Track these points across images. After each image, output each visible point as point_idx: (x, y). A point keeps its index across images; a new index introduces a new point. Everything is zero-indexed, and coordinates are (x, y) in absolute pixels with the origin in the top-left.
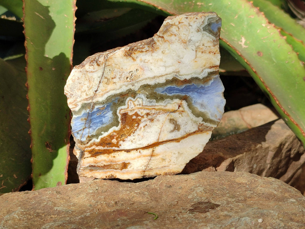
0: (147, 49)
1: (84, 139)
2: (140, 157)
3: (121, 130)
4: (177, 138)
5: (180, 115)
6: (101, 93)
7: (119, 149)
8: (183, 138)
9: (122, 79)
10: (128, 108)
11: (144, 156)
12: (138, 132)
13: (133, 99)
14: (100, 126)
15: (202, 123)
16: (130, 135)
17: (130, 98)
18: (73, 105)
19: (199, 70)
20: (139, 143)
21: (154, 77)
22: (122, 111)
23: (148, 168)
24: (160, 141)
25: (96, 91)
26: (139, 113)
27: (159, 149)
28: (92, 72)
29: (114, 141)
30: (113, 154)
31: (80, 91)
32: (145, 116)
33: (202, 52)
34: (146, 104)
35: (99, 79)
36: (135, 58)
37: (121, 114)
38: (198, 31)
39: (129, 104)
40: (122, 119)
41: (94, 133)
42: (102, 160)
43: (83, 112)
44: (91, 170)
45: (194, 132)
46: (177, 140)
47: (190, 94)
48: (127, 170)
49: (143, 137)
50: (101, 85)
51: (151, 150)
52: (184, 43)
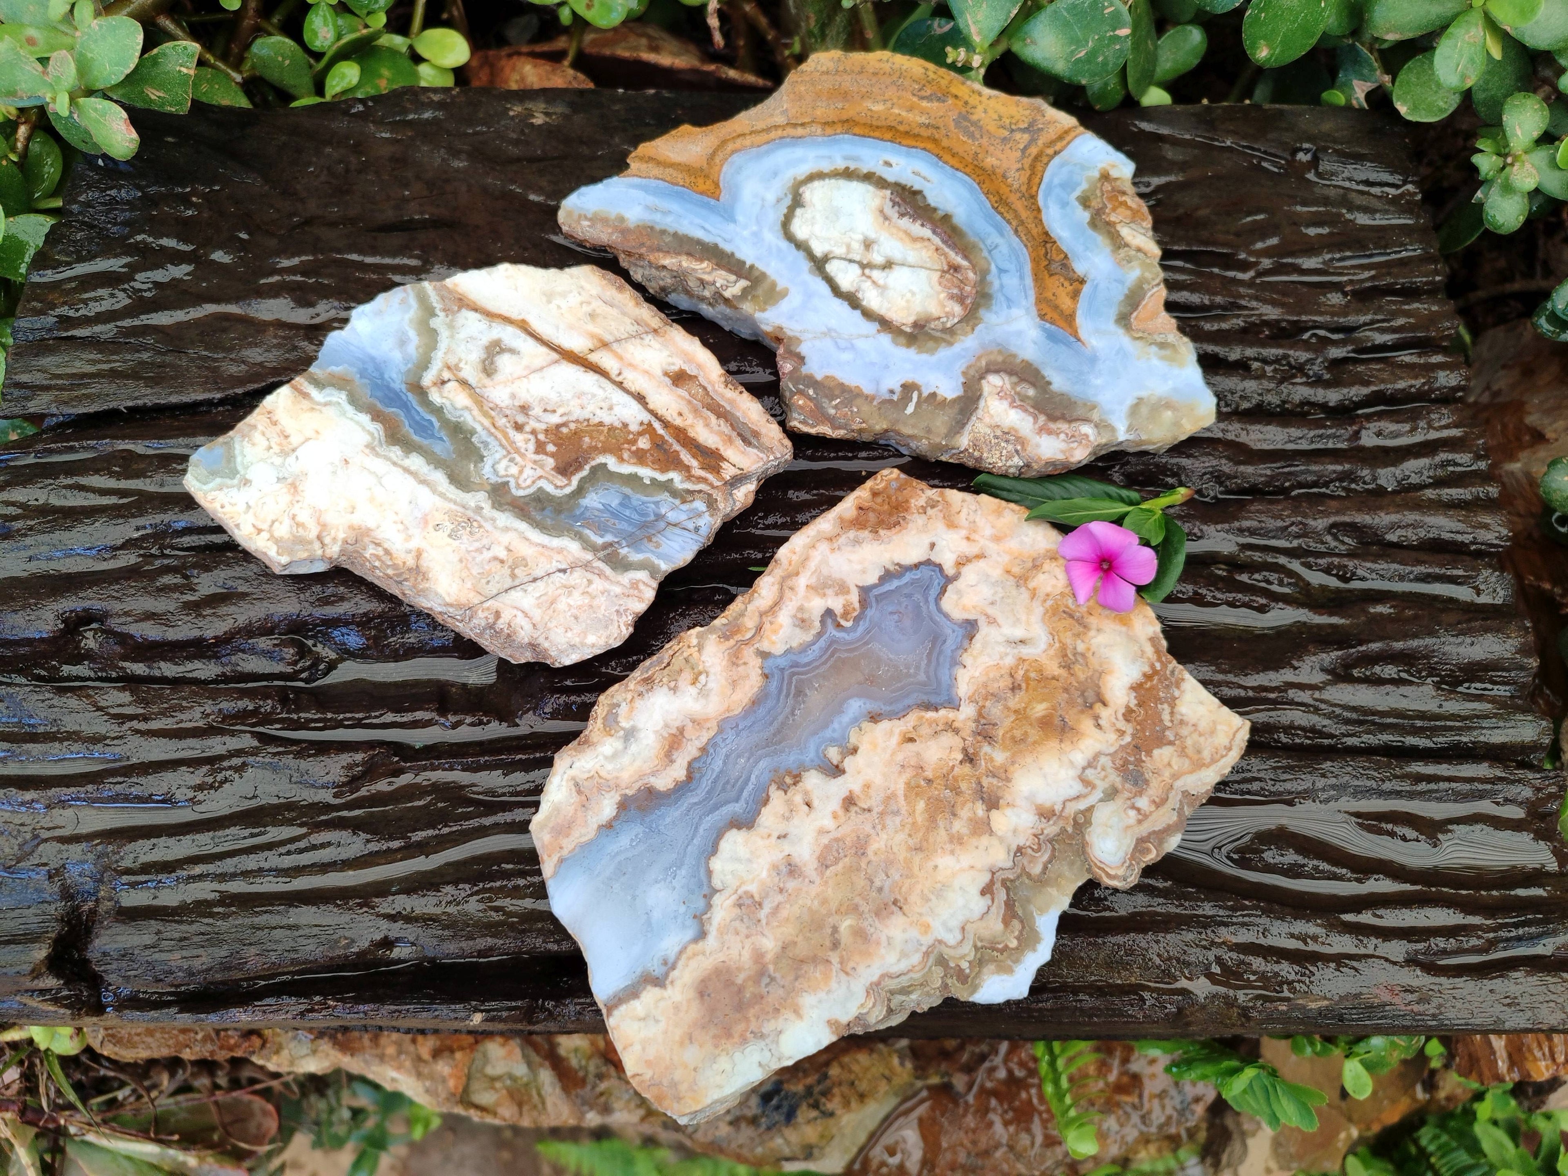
0: (372, 546)
1: (700, 505)
2: (631, 365)
3: (605, 450)
4: (518, 332)
5: (461, 365)
6: (559, 557)
7: (653, 419)
8: (507, 320)
9: (485, 541)
10: (540, 477)
11: (620, 358)
12: (578, 414)
13: (512, 484)
14: (637, 498)
15: (442, 314)
16: (601, 424)
17: (514, 491)
18: (640, 591)
19: (330, 411)
20: (601, 393)
21: (423, 482)
22: (559, 483)
23: (641, 330)
24: (555, 356)
25: (564, 571)
26: (532, 446)
27: (577, 343)
28: (526, 615)
29: (644, 443)
30: (678, 422)
31: (595, 603)
32: (528, 428)
33: (287, 437)
34: (499, 449)
35: (530, 587)
36: (414, 554)
37: (570, 480)
38: (247, 482)
39: (529, 482)
40: (580, 468)
41: (666, 496)
42: (712, 430)
43: (635, 557)
44: (756, 434)
45: (476, 309)
46: (524, 326)
47: (398, 385)
48: (685, 367)
49: (580, 395)
50: (539, 573)
51: (593, 358)
52: (295, 488)
